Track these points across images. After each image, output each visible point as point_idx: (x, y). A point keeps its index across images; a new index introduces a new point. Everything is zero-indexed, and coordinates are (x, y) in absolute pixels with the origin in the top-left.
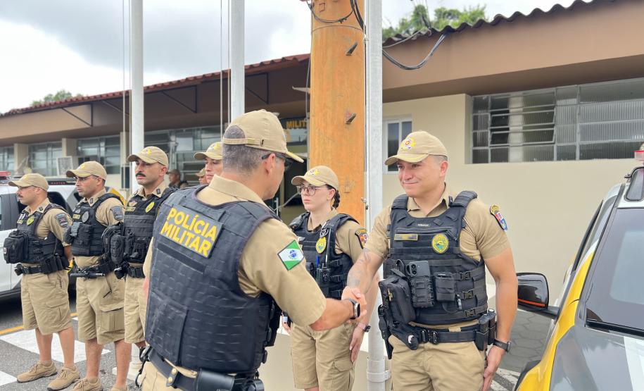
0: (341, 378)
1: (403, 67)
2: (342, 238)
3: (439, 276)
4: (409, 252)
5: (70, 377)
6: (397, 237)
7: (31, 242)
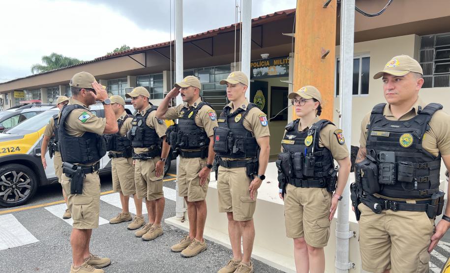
0: (321, 232)
1: (366, 14)
2: (324, 136)
3: (402, 164)
4: (381, 144)
5: (140, 222)
6: (373, 133)
7: (117, 138)
